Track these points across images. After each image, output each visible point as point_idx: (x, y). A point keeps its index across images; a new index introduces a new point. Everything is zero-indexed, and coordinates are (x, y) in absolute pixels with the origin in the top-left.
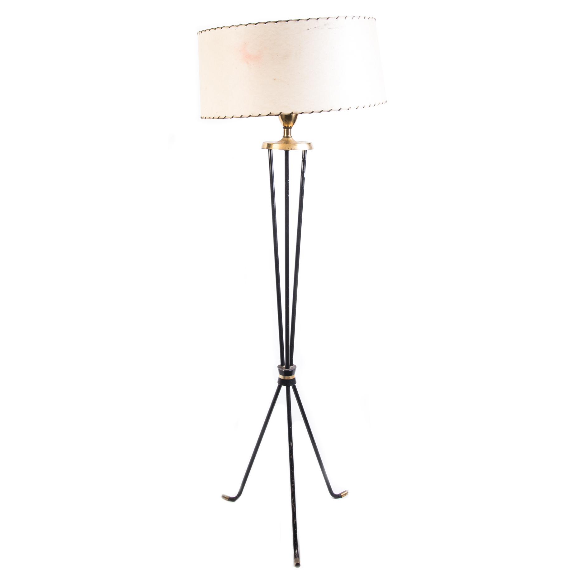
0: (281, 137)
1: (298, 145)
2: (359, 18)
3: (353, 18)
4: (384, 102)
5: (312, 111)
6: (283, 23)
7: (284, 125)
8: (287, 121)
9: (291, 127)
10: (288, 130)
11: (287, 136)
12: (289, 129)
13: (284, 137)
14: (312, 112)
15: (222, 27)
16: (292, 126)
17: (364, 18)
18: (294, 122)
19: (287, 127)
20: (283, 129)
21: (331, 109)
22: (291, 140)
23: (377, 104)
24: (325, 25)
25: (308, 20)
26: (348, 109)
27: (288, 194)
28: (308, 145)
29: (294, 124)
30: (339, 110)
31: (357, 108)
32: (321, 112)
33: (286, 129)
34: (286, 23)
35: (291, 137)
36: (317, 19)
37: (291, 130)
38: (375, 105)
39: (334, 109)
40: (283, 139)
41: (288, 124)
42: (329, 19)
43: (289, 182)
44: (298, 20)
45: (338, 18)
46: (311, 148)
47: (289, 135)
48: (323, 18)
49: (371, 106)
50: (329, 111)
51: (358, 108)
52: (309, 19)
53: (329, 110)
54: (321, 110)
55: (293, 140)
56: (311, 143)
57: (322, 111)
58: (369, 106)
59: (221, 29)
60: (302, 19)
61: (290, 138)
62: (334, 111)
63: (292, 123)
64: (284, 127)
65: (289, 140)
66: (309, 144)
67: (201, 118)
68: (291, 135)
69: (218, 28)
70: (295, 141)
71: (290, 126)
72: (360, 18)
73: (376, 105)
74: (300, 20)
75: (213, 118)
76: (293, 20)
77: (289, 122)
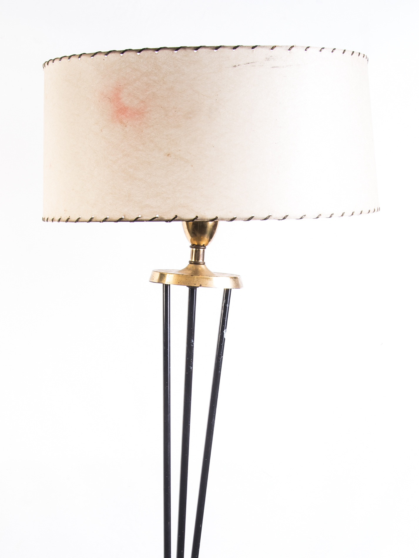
0: (186, 264)
1: (214, 279)
2: (332, 52)
3: (320, 51)
4: (372, 210)
5: (232, 217)
6: (189, 51)
7: (191, 242)
8: (198, 235)
9: (204, 246)
10: (199, 251)
11: (196, 261)
12: (201, 250)
13: (191, 263)
14: (232, 220)
15: (81, 55)
16: (207, 245)
17: (343, 53)
18: (211, 236)
19: (196, 245)
20: (191, 249)
21: (269, 216)
22: (203, 270)
23: (357, 212)
24: (268, 59)
25: (235, 48)
26: (301, 218)
27: (190, 365)
28: (232, 279)
29: (209, 241)
30: (284, 218)
31: (317, 218)
32: (249, 219)
33: (194, 249)
34: (195, 51)
35: (204, 264)
36: (253, 47)
37: (204, 251)
38: (352, 214)
39: (274, 215)
40: (189, 267)
41: (199, 239)
42: (275, 49)
43: (193, 345)
44: (217, 48)
45: (293, 49)
46: (238, 286)
47: (201, 261)
48: (264, 46)
49: (344, 215)
50: (265, 219)
51: (320, 217)
52: (238, 46)
53: (265, 217)
54: (250, 216)
55: (207, 269)
56: (238, 277)
57: (252, 217)
58: (342, 216)
59: (79, 57)
60: (224, 47)
61: (202, 266)
62: (274, 219)
63: (206, 238)
64: (193, 246)
65: (200, 269)
66: (235, 278)
67: (44, 220)
68: (203, 260)
69: (74, 55)
70: (210, 271)
71: (202, 245)
72: (335, 51)
73: (354, 214)
74: (220, 47)
75: (59, 220)
76: (208, 47)
77: (201, 236)
